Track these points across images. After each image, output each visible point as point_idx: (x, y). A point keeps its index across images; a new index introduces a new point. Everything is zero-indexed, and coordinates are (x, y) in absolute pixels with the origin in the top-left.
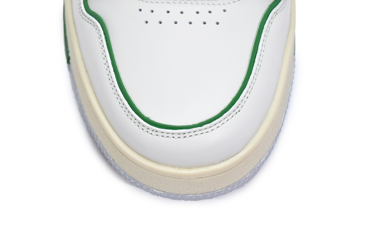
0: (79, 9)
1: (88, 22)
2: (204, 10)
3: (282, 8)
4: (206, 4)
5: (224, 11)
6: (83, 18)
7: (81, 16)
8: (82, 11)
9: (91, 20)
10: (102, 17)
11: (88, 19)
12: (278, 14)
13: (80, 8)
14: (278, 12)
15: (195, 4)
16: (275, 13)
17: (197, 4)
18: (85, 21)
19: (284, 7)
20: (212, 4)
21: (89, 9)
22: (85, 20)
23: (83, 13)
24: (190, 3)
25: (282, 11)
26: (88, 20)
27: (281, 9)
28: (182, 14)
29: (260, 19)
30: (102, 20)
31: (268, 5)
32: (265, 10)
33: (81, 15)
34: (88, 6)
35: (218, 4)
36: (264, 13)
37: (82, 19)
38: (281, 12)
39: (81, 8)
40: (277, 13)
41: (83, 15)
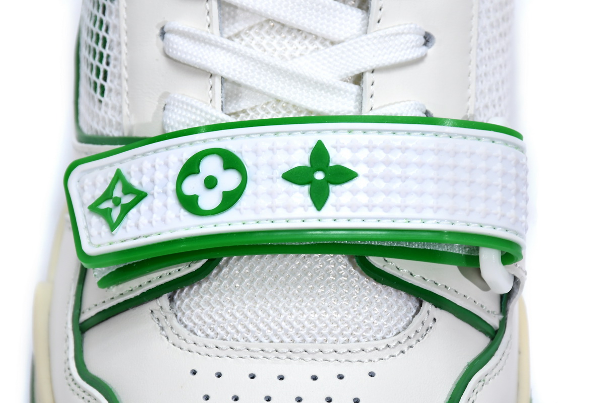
0: (65, 371)
1: (83, 398)
2: (327, 372)
3: (496, 371)
4: (332, 359)
5: (371, 376)
6: (73, 390)
7: (68, 387)
8: (71, 377)
9: (90, 395)
10: (114, 387)
11: (84, 392)
12: (487, 383)
13: (67, 370)
14: (487, 378)
15: (310, 359)
16: (480, 382)
17: (312, 360)
18: (76, 396)
19: (502, 369)
20: (346, 361)
21: (87, 370)
22: (78, 395)
23: (73, 380)
24: (298, 358)
25: (496, 377)
26: (84, 395)
27: (493, 374)
28: (281, 381)
29: (447, 393)
30: (113, 394)
31: (466, 364)
32: (458, 375)
33: (69, 385)
34: (85, 366)
35: (359, 361)
36: (458, 381)
37: (71, 392)
38: (493, 378)
39: (69, 369)
40: (484, 381)
41: (72, 384)
